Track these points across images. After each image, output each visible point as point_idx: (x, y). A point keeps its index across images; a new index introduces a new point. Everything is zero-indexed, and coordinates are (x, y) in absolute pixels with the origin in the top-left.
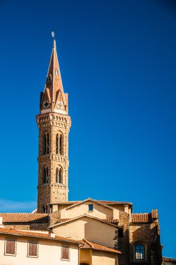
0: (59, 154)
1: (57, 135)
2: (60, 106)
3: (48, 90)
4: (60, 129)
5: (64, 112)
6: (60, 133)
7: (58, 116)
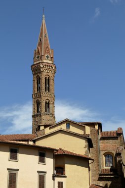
0: (47, 91)
1: (46, 78)
2: (48, 57)
3: (39, 48)
4: (47, 74)
5: (50, 62)
6: (47, 77)
7: (46, 64)
